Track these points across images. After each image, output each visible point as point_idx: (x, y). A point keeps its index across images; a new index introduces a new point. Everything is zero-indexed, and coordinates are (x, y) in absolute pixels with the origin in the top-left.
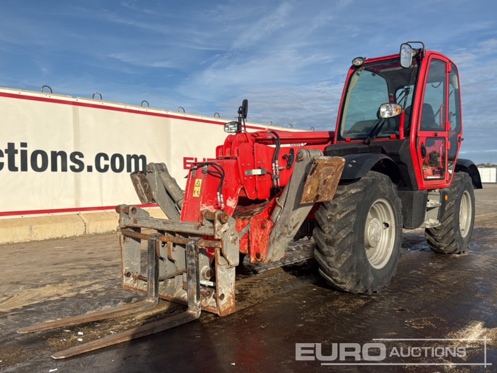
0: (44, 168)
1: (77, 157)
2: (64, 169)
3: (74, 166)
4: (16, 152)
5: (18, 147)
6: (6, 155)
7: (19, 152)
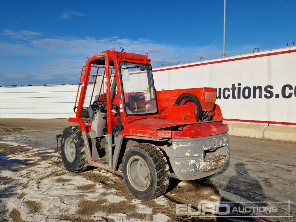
0: (249, 97)
1: (269, 89)
2: (260, 97)
4: (235, 88)
5: (236, 86)
6: (231, 91)
7: (237, 89)
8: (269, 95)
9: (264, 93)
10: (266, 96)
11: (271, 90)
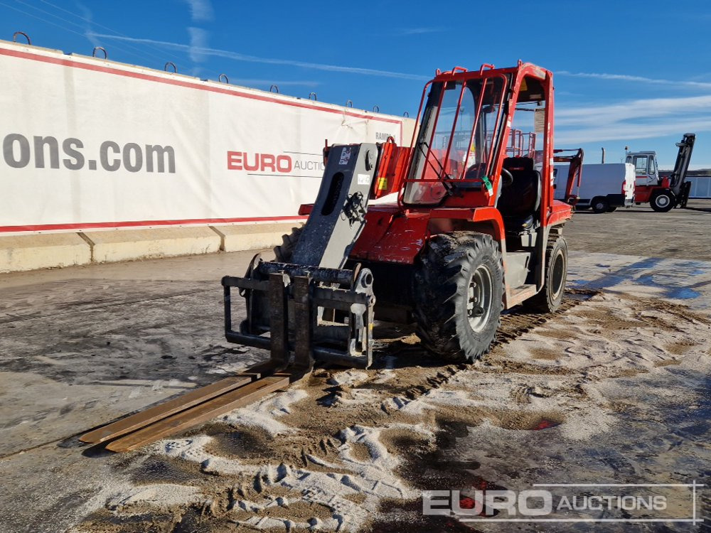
1: (73, 146)
2: (55, 164)
3: (69, 160)
8: (74, 161)
9: (63, 155)
10: (68, 165)
11: (79, 150)
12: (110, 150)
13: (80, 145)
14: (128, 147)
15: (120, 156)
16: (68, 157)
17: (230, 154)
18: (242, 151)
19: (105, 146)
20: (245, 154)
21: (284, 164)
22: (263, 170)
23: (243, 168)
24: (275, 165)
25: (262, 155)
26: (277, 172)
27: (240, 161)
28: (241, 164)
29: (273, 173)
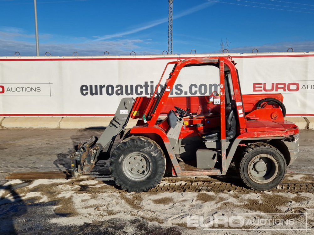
1: (179, 87)
3: (177, 92)
4: (148, 86)
5: (149, 84)
6: (144, 88)
7: (150, 86)
12: (193, 87)
13: (181, 86)
14: (201, 86)
15: (197, 89)
16: (176, 91)
17: (254, 85)
18: (263, 83)
19: (191, 87)
20: (265, 84)
21: (293, 87)
22: (276, 90)
23: (263, 90)
24: (286, 88)
25: (276, 84)
26: (287, 91)
27: (261, 87)
28: (262, 89)
29: (285, 92)
